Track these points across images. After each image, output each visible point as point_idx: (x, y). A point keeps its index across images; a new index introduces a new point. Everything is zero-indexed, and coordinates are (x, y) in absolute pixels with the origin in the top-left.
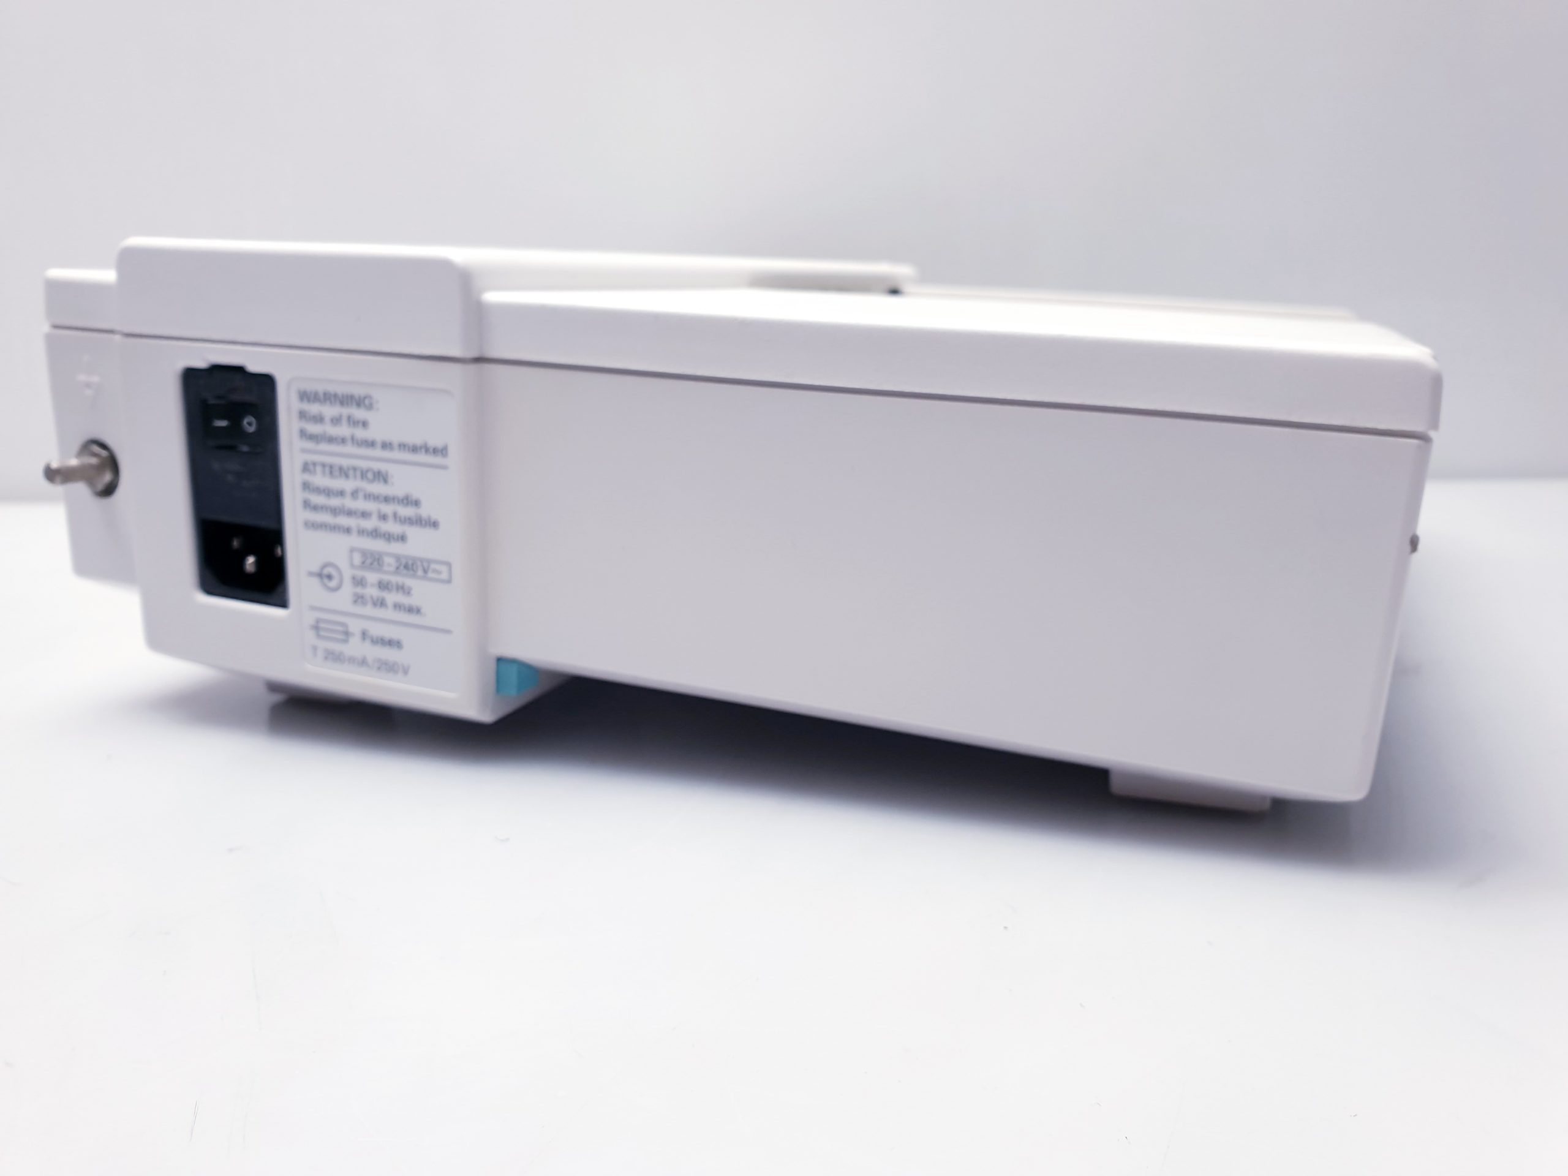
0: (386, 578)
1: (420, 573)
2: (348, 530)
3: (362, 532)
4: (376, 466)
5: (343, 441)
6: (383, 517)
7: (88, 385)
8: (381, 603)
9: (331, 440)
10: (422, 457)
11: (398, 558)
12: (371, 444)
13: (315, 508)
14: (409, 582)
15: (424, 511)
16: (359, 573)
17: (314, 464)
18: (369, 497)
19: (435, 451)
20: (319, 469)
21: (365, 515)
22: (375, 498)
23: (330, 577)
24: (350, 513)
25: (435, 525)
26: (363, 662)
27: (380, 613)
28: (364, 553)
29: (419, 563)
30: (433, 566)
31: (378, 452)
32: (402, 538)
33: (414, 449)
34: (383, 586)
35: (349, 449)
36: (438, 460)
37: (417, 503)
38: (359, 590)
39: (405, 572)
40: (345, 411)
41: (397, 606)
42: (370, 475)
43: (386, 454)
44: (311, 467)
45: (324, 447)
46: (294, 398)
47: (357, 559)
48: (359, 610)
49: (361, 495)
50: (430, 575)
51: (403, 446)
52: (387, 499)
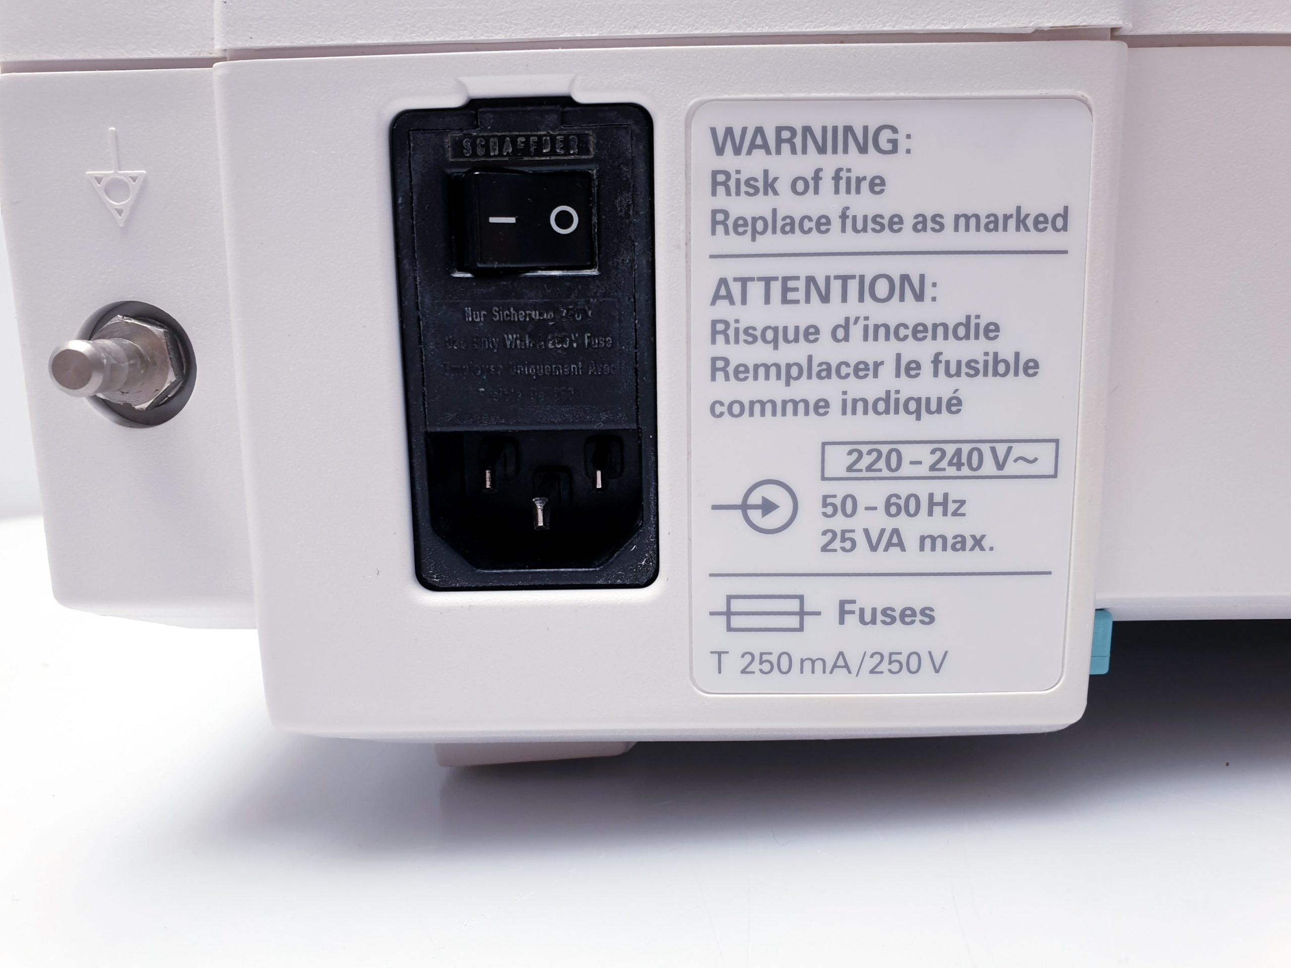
0: (903, 489)
1: (989, 467)
2: (821, 407)
3: (850, 406)
4: (895, 267)
5: (822, 224)
6: (912, 369)
7: (114, 187)
8: (896, 540)
9: (790, 226)
10: (1011, 238)
11: (937, 446)
12: (895, 223)
13: (741, 373)
14: (957, 489)
15: (1005, 347)
16: (840, 490)
17: (744, 281)
18: (873, 332)
19: (1041, 222)
20: (756, 290)
21: (861, 370)
22: (894, 332)
23: (768, 507)
24: (827, 371)
25: (1031, 368)
26: (841, 662)
27: (892, 560)
28: (855, 448)
29: (986, 448)
30: (1019, 450)
31: (907, 239)
32: (954, 405)
33: (994, 223)
34: (893, 506)
35: (835, 239)
36: (1049, 239)
37: (992, 331)
38: (839, 523)
39: (952, 471)
40: (829, 163)
41: (928, 542)
42: (882, 288)
43: (928, 240)
44: (736, 288)
45: (769, 242)
46: (703, 145)
47: (838, 461)
48: (839, 561)
49: (856, 332)
50: (1011, 468)
51: (964, 221)
52: (919, 332)
